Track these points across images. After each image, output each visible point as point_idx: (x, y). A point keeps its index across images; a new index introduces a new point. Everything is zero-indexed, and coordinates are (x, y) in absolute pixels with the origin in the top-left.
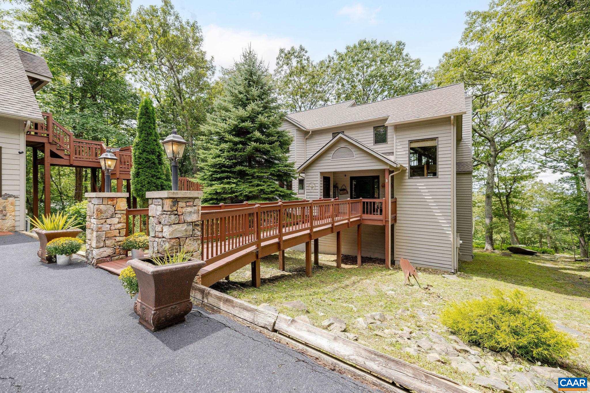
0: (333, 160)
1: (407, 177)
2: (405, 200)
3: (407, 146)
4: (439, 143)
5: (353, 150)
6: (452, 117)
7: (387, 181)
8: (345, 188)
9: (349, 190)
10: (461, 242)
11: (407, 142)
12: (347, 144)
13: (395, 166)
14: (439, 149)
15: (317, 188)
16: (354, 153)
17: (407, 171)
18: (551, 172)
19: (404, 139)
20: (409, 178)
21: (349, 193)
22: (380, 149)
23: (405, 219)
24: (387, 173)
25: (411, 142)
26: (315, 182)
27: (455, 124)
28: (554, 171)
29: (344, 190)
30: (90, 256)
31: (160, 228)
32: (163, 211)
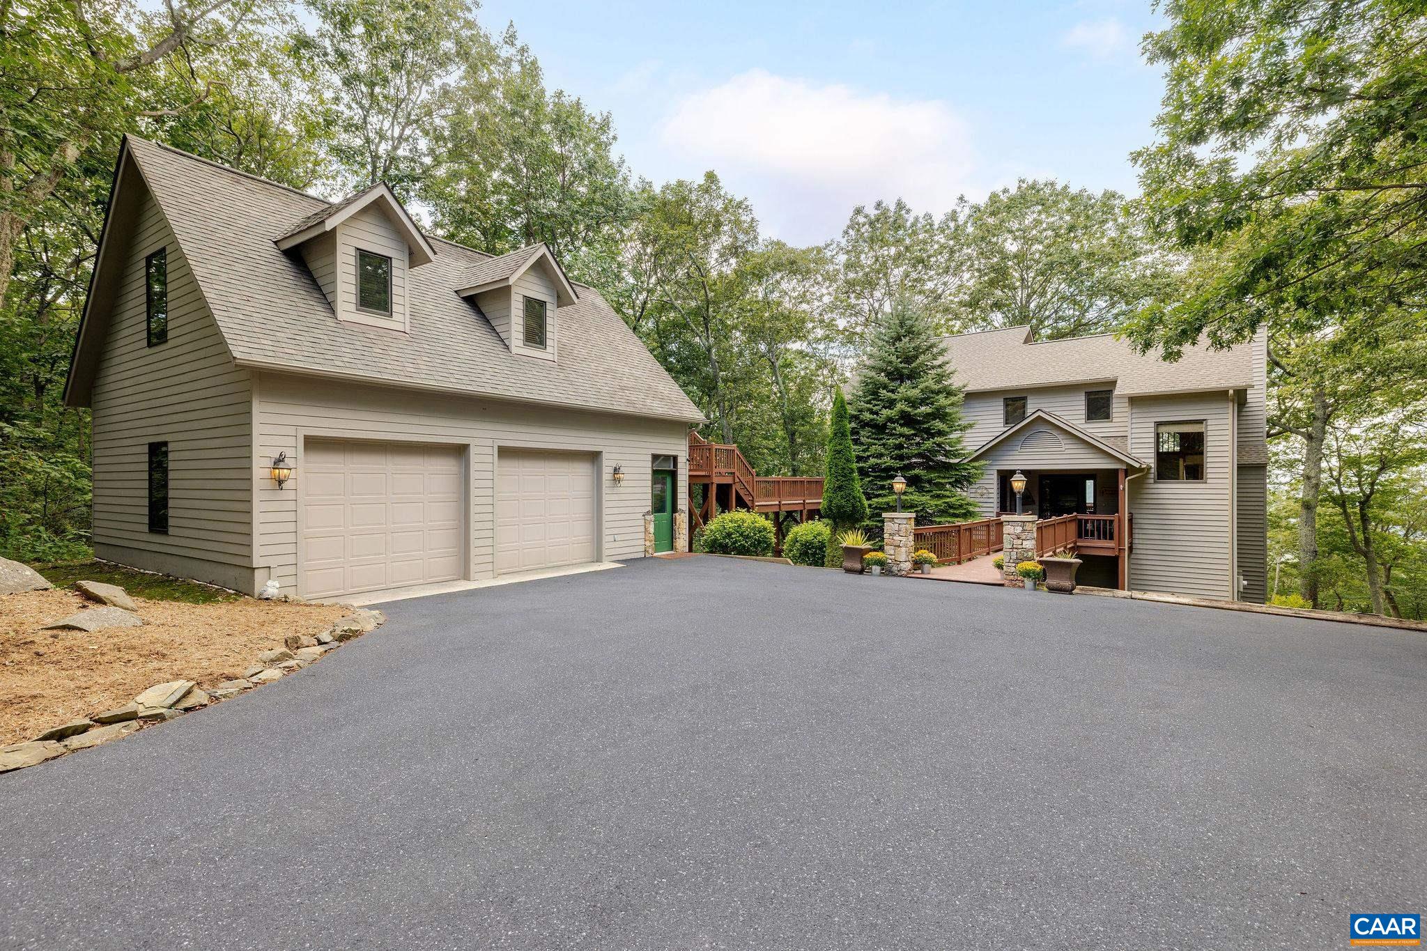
0: (1021, 450)
1: (1152, 481)
2: (1145, 516)
3: (1152, 430)
4: (1209, 428)
5: (1060, 437)
6: (1231, 392)
7: (1121, 487)
8: (1029, 494)
10: (1245, 583)
11: (1153, 425)
12: (1050, 427)
13: (1137, 465)
14: (1209, 439)
15: (991, 496)
16: (1063, 442)
17: (1152, 471)
19: (1147, 420)
20: (1155, 482)
22: (1097, 430)
23: (1145, 547)
24: (1121, 476)
25: (1159, 425)
26: (987, 486)
27: (1236, 401)
29: (1028, 497)
30: (895, 569)
31: (1020, 542)
32: (1024, 531)
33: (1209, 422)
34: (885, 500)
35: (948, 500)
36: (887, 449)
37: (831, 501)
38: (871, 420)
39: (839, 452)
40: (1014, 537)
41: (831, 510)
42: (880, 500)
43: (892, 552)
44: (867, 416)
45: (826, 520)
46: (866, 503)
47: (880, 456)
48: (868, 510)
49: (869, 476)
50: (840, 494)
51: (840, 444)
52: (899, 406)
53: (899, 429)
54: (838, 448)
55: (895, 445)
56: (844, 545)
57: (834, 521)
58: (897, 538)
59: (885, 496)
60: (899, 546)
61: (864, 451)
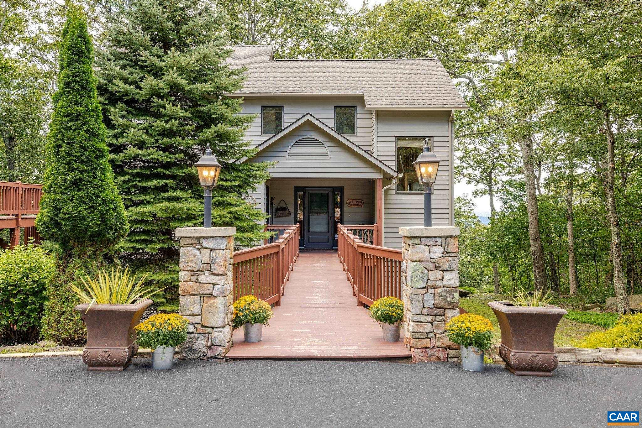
0: (289, 157)
1: (393, 192)
3: (394, 144)
4: (435, 144)
5: (327, 144)
6: (453, 112)
7: (379, 197)
8: (285, 206)
9: (292, 210)
11: (394, 139)
12: (317, 134)
13: (395, 175)
16: (329, 150)
18: (466, 182)
19: (390, 134)
20: (396, 194)
21: (292, 215)
24: (378, 185)
25: (399, 139)
27: (453, 121)
28: (468, 181)
29: (283, 209)
30: (201, 343)
31: (439, 274)
32: (446, 253)
33: (435, 139)
34: (150, 209)
35: (234, 209)
36: (151, 136)
37: (57, 209)
38: (126, 94)
39: (77, 117)
40: (430, 266)
41: (57, 225)
42: (142, 209)
43: (196, 309)
44: (120, 86)
45: (48, 244)
46: (125, 214)
47: (141, 145)
48: (127, 226)
49: (124, 174)
50: (76, 194)
51: (77, 104)
52: (171, 76)
53: (170, 108)
54: (74, 110)
55: (164, 130)
56: (89, 304)
57: (64, 244)
58: (205, 278)
59: (148, 202)
60: (210, 296)
61: (116, 137)
